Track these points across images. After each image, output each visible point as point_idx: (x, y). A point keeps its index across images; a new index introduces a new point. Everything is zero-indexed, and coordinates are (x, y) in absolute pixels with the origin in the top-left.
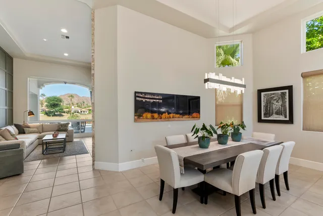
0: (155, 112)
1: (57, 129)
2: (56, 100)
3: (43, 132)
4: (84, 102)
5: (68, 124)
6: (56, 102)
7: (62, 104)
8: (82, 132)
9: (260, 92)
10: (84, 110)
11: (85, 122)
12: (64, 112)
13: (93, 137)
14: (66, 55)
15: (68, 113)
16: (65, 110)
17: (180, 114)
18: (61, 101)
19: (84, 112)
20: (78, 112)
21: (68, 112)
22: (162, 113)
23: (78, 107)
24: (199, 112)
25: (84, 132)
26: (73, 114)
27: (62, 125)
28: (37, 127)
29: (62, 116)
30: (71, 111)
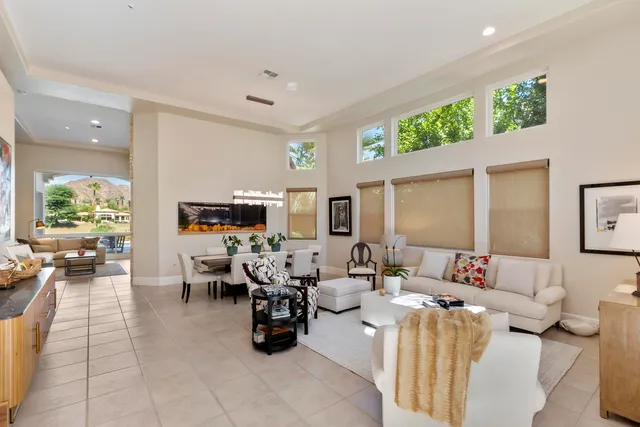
0: (204, 223)
1: (80, 245)
2: (61, 192)
3: (58, 250)
4: (122, 198)
5: (97, 239)
6: (62, 198)
7: (73, 201)
8: (118, 252)
9: (331, 200)
10: (123, 214)
11: (122, 237)
12: (79, 219)
13: (132, 259)
14: (95, 141)
15: (87, 221)
16: (80, 214)
17: (238, 226)
18: (71, 195)
19: (123, 217)
20: (110, 219)
21: (88, 219)
22: (213, 225)
23: (109, 207)
24: (265, 223)
25: (121, 252)
26: (98, 222)
27: (88, 241)
28: (50, 244)
29: (75, 226)
30: (93, 216)
